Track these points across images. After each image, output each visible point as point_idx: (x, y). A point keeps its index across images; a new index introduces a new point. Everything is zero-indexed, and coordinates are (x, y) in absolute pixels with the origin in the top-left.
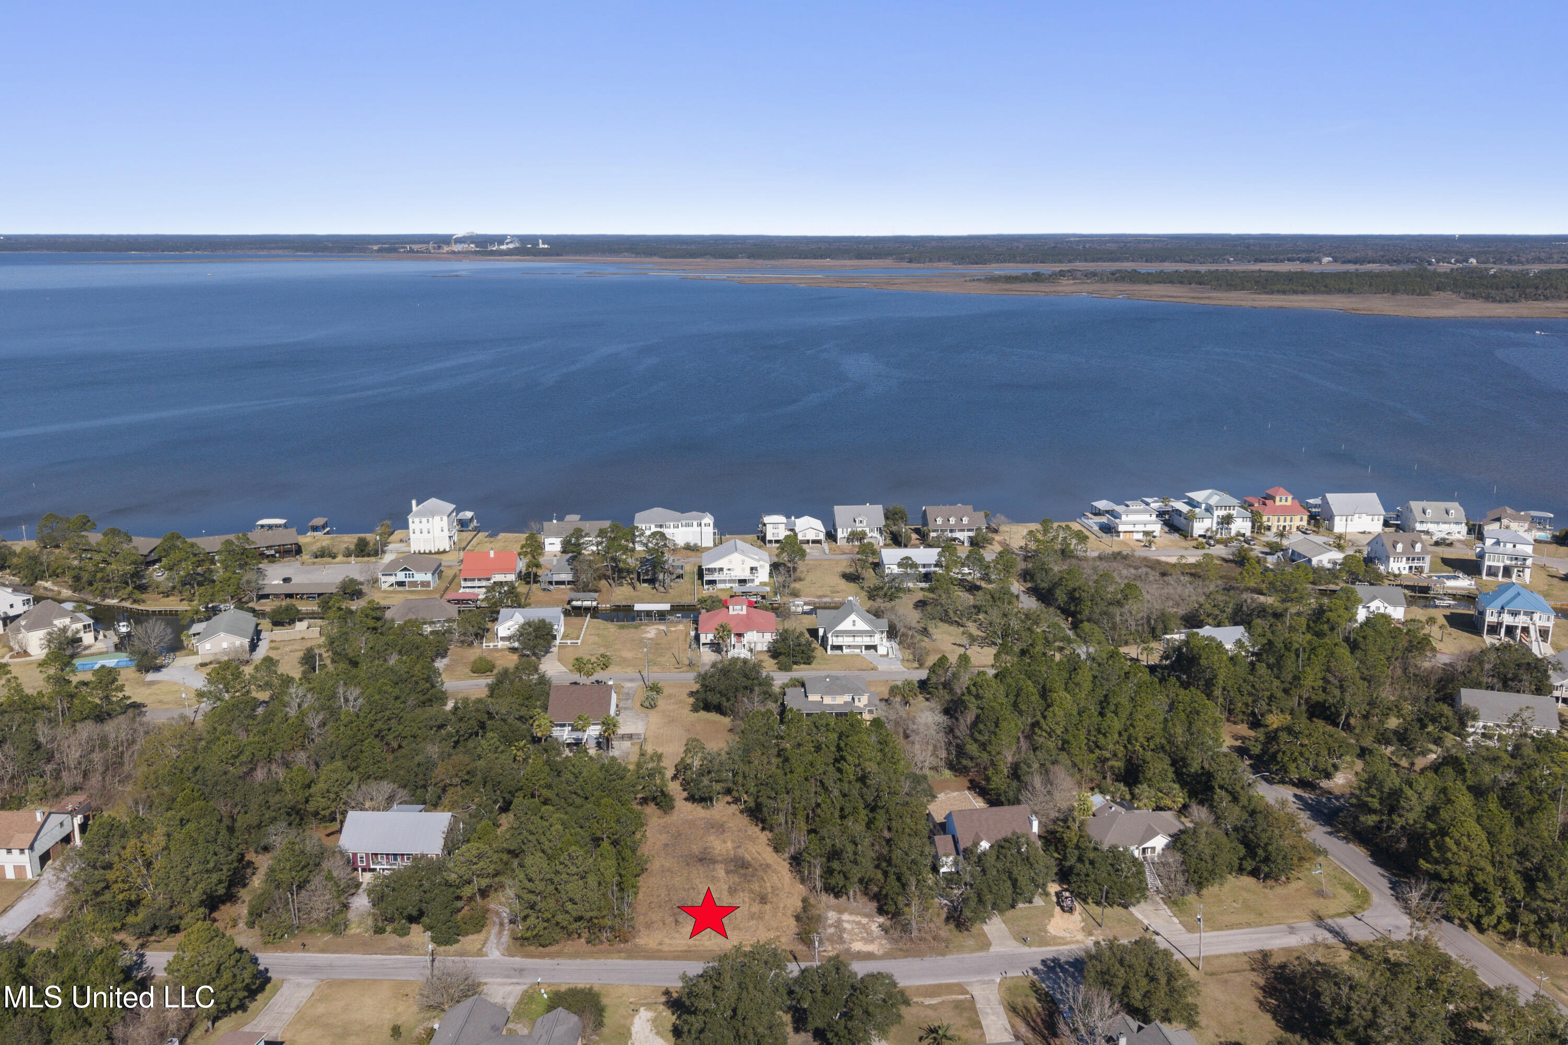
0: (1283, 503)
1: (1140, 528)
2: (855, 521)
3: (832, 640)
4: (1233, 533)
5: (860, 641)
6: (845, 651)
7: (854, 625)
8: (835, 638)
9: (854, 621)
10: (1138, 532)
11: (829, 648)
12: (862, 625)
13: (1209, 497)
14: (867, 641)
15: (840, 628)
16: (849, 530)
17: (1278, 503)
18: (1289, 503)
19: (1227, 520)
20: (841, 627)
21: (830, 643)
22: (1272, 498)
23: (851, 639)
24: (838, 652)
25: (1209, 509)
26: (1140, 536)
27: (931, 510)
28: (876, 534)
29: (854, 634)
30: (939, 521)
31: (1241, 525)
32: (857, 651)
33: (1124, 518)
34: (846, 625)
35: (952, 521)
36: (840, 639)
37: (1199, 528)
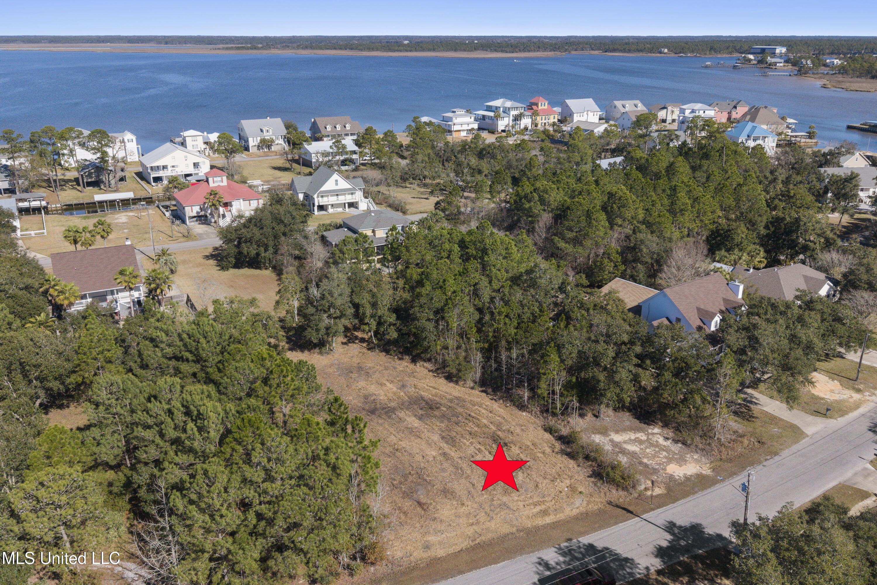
0: (543, 107)
1: (465, 127)
2: (262, 131)
3: (318, 201)
4: (522, 127)
5: (342, 199)
6: (331, 210)
7: (337, 184)
8: (320, 199)
9: (336, 181)
10: (463, 130)
11: (316, 208)
12: (344, 184)
13: (504, 103)
14: (349, 198)
15: (324, 188)
16: (259, 139)
17: (540, 107)
18: (546, 107)
19: (517, 118)
20: (326, 187)
21: (316, 204)
22: (537, 105)
23: (335, 198)
24: (323, 212)
25: (506, 111)
26: (464, 134)
27: (320, 122)
28: (281, 141)
29: (337, 193)
30: (329, 128)
31: (526, 122)
32: (340, 210)
33: (455, 121)
34: (329, 185)
35: (339, 127)
36: (325, 199)
37: (502, 124)
